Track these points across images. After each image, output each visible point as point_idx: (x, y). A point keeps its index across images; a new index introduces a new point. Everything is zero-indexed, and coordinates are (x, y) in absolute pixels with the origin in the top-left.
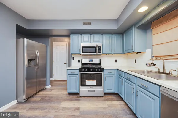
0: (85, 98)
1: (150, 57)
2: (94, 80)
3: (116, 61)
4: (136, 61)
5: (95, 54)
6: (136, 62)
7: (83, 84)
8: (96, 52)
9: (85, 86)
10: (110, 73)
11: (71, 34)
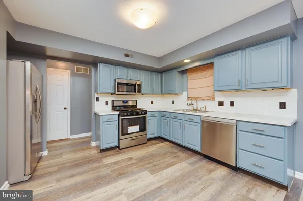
0: (127, 149)
1: (187, 99)
2: (137, 125)
3: (152, 103)
4: (173, 101)
5: (134, 93)
6: (173, 103)
7: (124, 133)
8: (135, 91)
9: (127, 134)
10: (153, 116)
11: (100, 63)
